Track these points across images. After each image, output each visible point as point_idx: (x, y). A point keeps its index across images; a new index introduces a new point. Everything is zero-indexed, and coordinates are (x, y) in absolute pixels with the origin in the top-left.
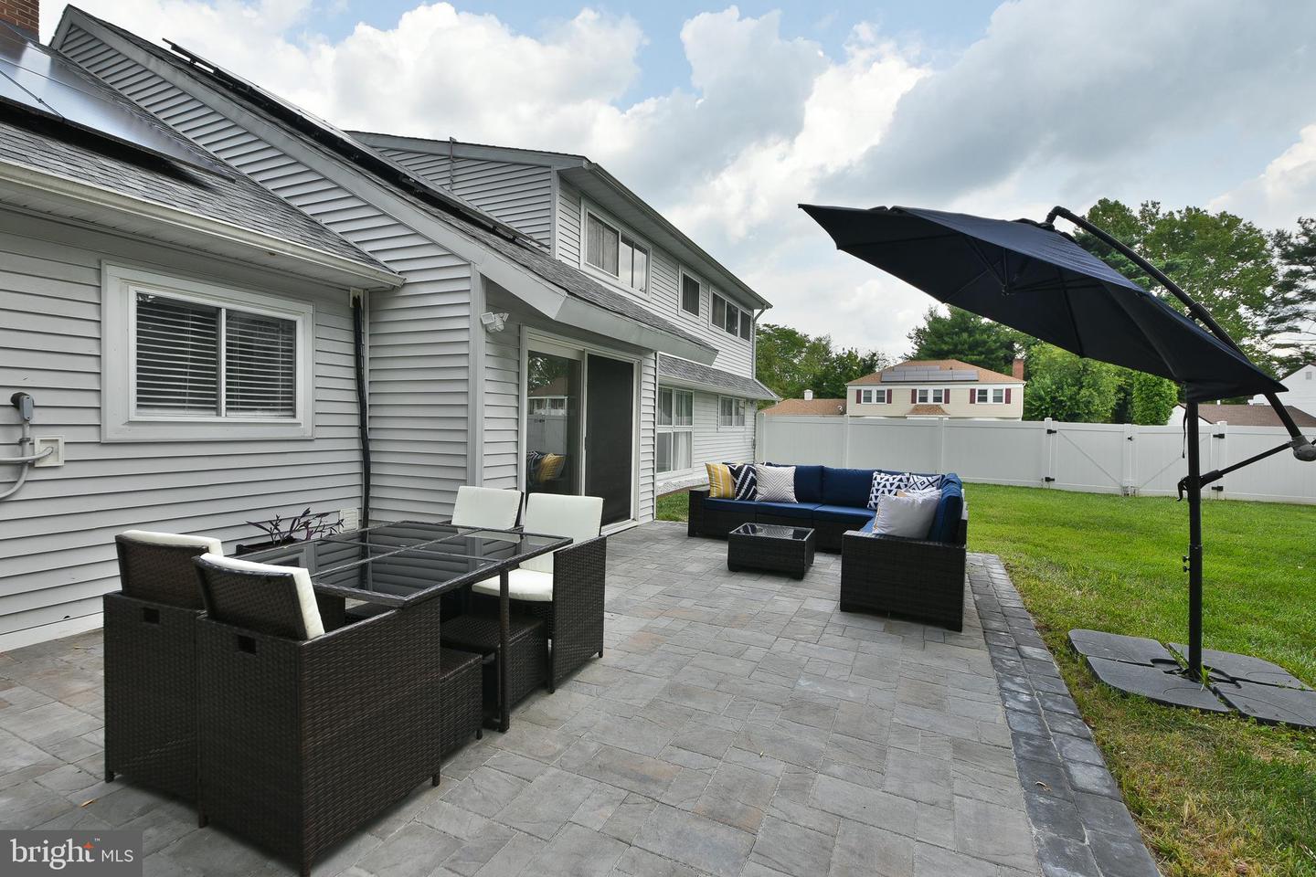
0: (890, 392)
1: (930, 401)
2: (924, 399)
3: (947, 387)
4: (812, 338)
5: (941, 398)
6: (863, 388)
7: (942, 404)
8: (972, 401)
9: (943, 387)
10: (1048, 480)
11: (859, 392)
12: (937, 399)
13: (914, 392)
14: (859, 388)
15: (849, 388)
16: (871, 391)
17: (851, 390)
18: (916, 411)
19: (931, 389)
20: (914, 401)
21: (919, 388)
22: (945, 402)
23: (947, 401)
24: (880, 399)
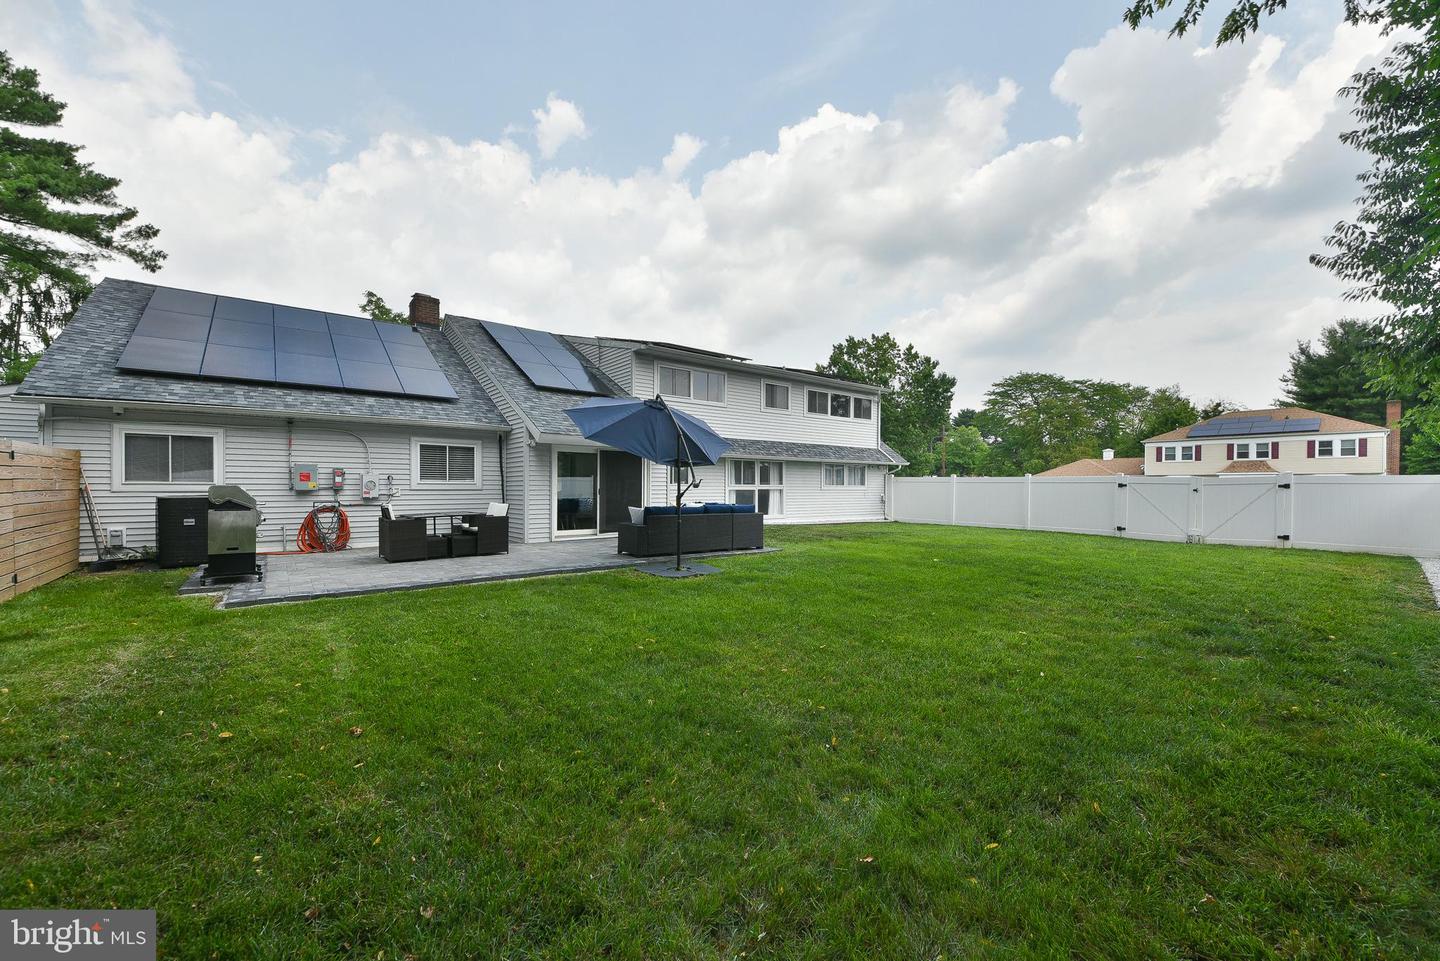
0: (1198, 448)
1: (1253, 456)
2: (1244, 454)
3: (1275, 440)
4: (1152, 390)
5: (1267, 452)
6: (1164, 446)
7: (1269, 460)
8: (1311, 454)
9: (1270, 440)
10: (1119, 529)
11: (1159, 450)
12: (1259, 455)
13: (1230, 448)
14: (1159, 445)
15: (1146, 445)
16: (1174, 448)
17: (1150, 448)
18: (1232, 468)
19: (1253, 445)
20: (1230, 456)
21: (1236, 442)
22: (1273, 457)
23: (1275, 456)
24: (1186, 456)
